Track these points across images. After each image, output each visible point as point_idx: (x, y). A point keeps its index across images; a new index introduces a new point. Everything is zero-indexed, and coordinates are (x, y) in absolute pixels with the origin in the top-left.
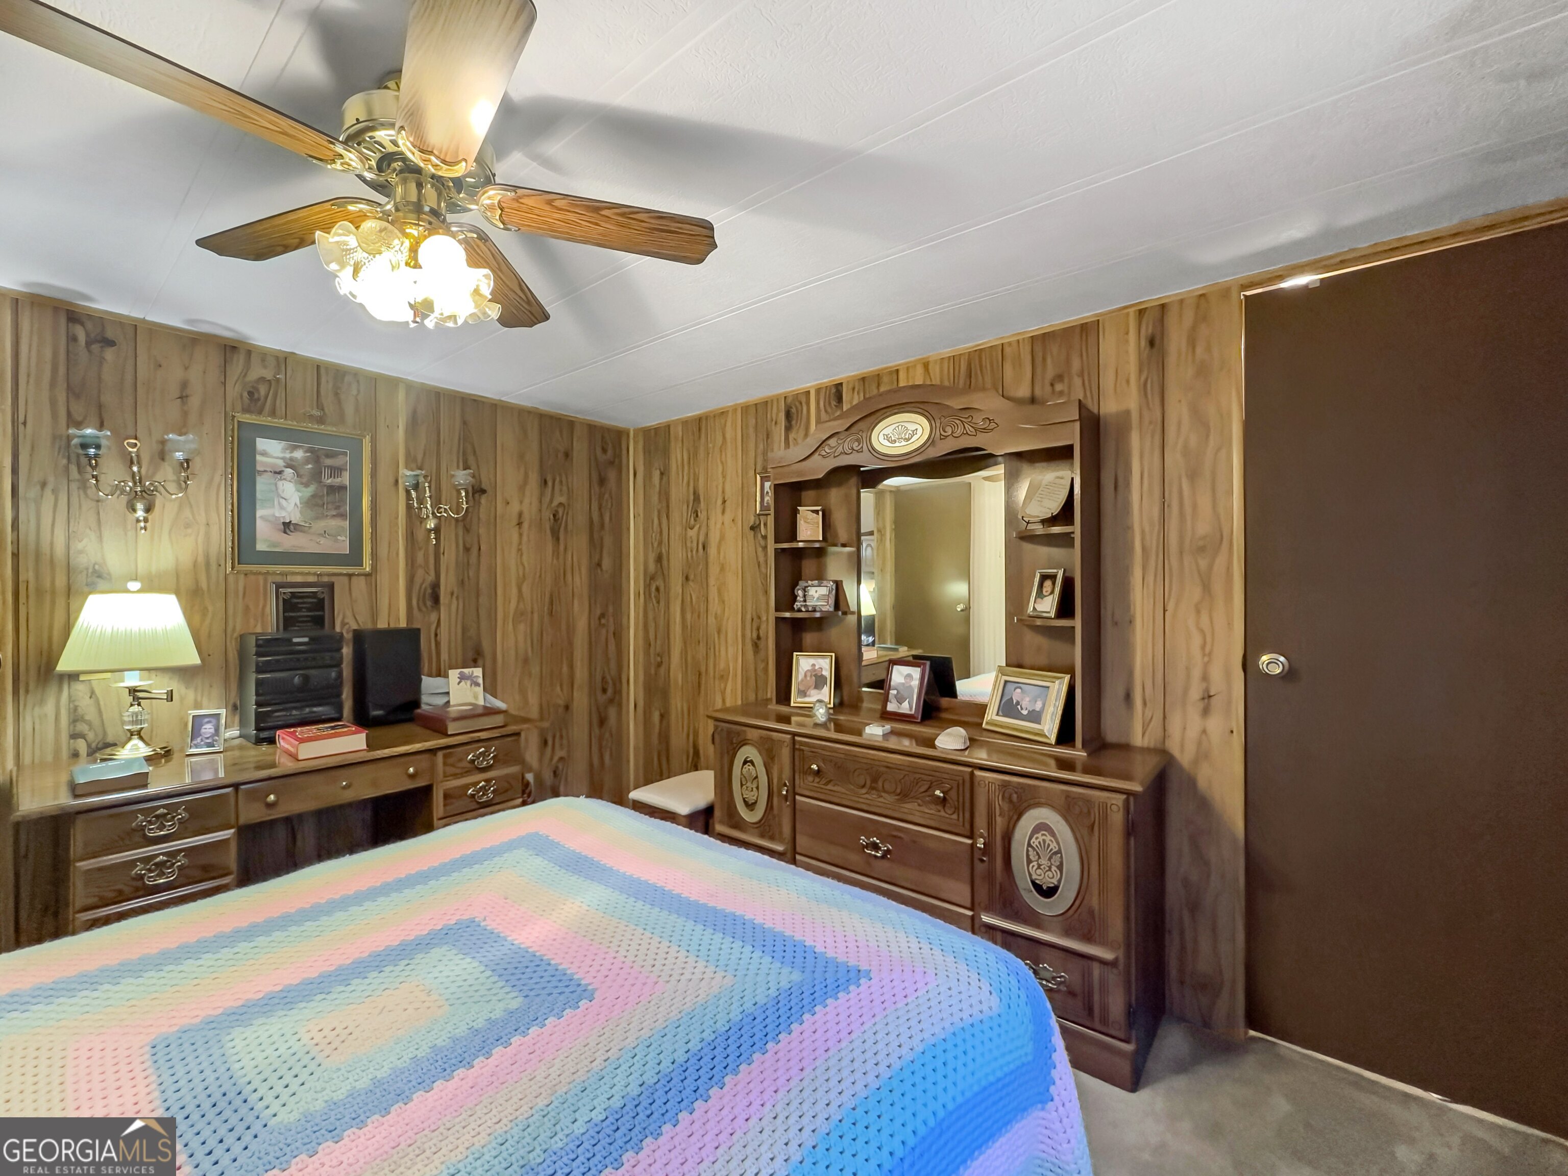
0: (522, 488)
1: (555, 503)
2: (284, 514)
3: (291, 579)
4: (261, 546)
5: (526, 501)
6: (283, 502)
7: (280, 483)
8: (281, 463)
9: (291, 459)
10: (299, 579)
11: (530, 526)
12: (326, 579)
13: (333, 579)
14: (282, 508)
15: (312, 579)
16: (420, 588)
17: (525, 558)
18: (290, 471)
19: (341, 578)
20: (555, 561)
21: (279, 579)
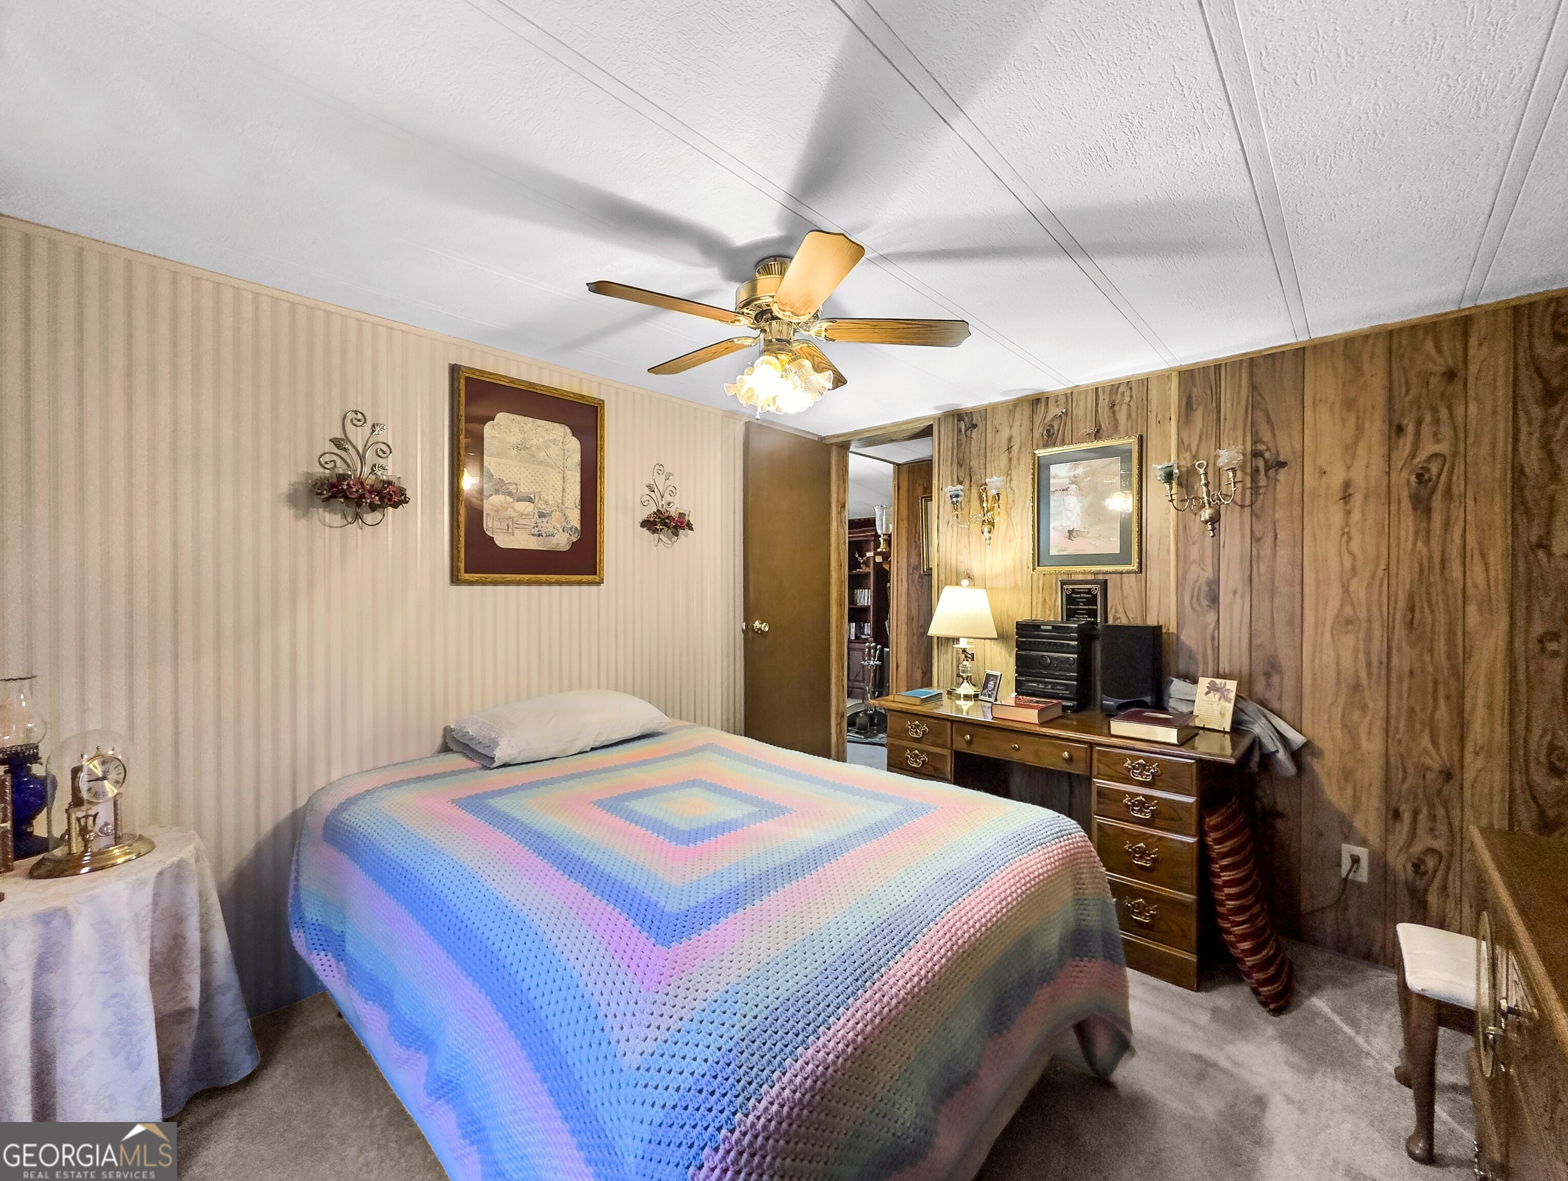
0: (1350, 449)
1: (1422, 456)
2: (1069, 523)
3: (1074, 577)
4: (1053, 552)
5: (1360, 464)
6: (1069, 514)
7: (1066, 498)
8: (1067, 481)
9: (1075, 476)
10: (1080, 577)
11: (1366, 498)
12: (1101, 577)
13: (1107, 577)
14: (1068, 518)
15: (1090, 577)
16: (1195, 585)
17: (1355, 546)
18: (1074, 486)
19: (1114, 576)
20: (1420, 545)
21: (1065, 577)
